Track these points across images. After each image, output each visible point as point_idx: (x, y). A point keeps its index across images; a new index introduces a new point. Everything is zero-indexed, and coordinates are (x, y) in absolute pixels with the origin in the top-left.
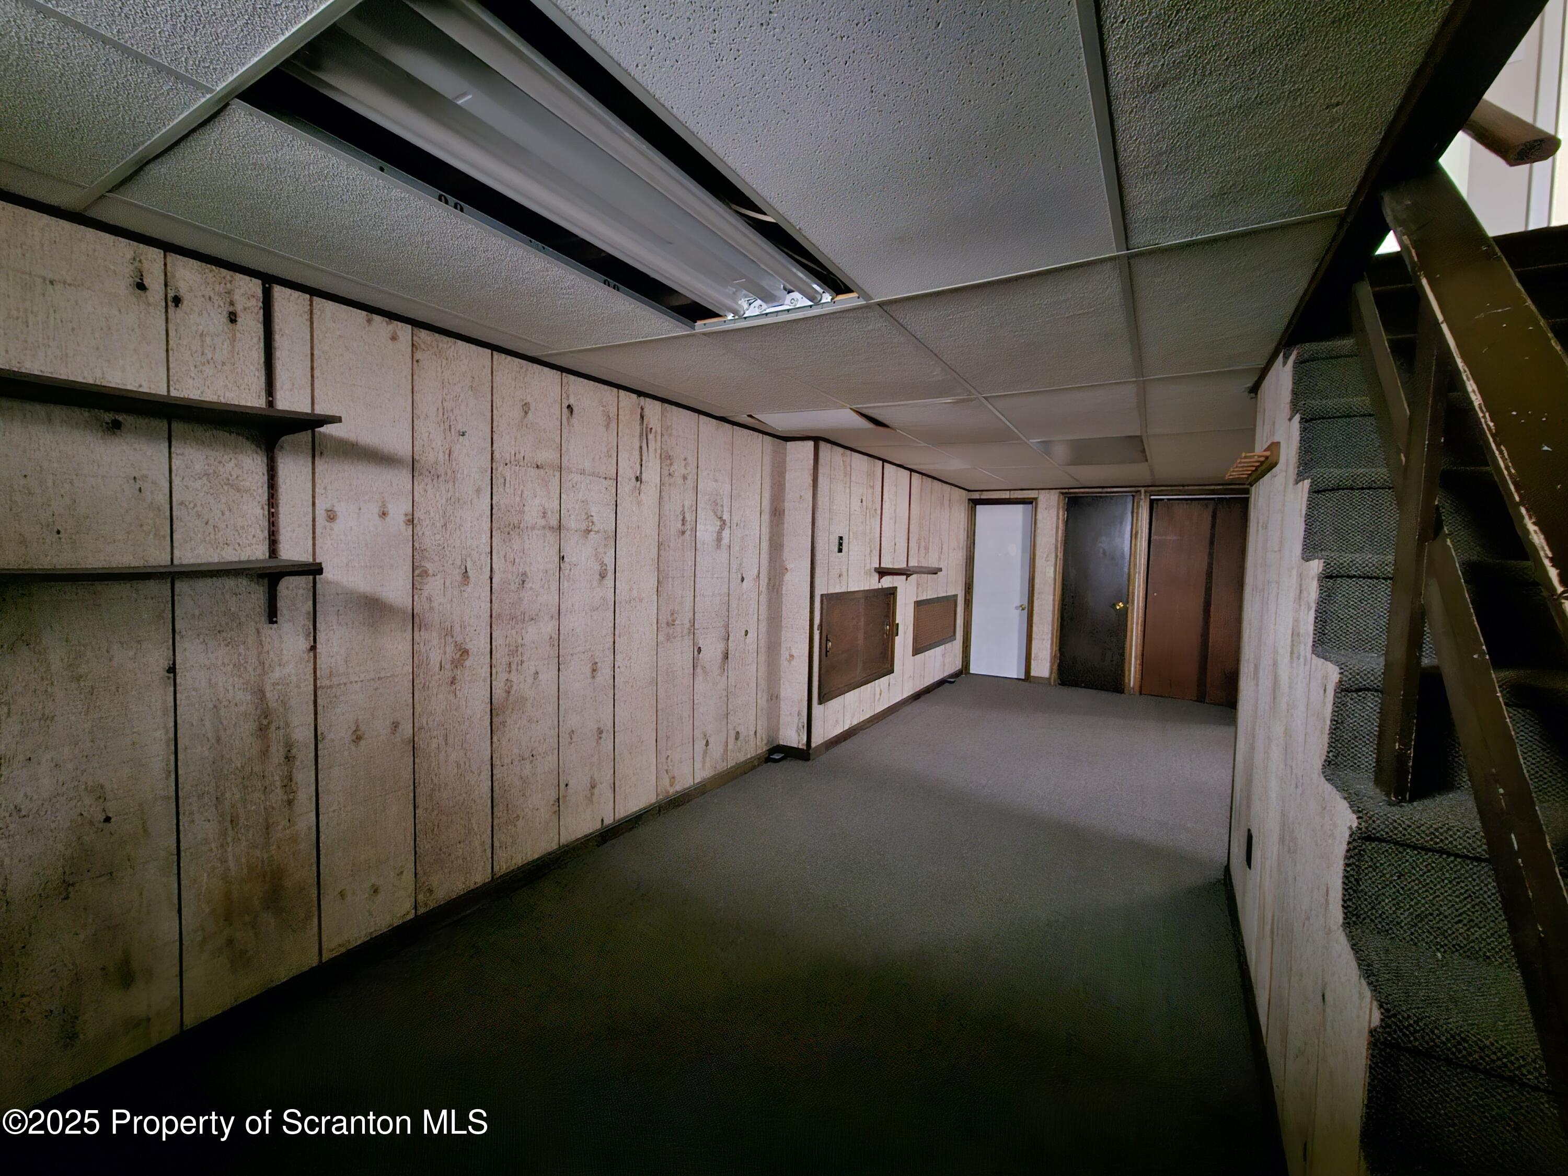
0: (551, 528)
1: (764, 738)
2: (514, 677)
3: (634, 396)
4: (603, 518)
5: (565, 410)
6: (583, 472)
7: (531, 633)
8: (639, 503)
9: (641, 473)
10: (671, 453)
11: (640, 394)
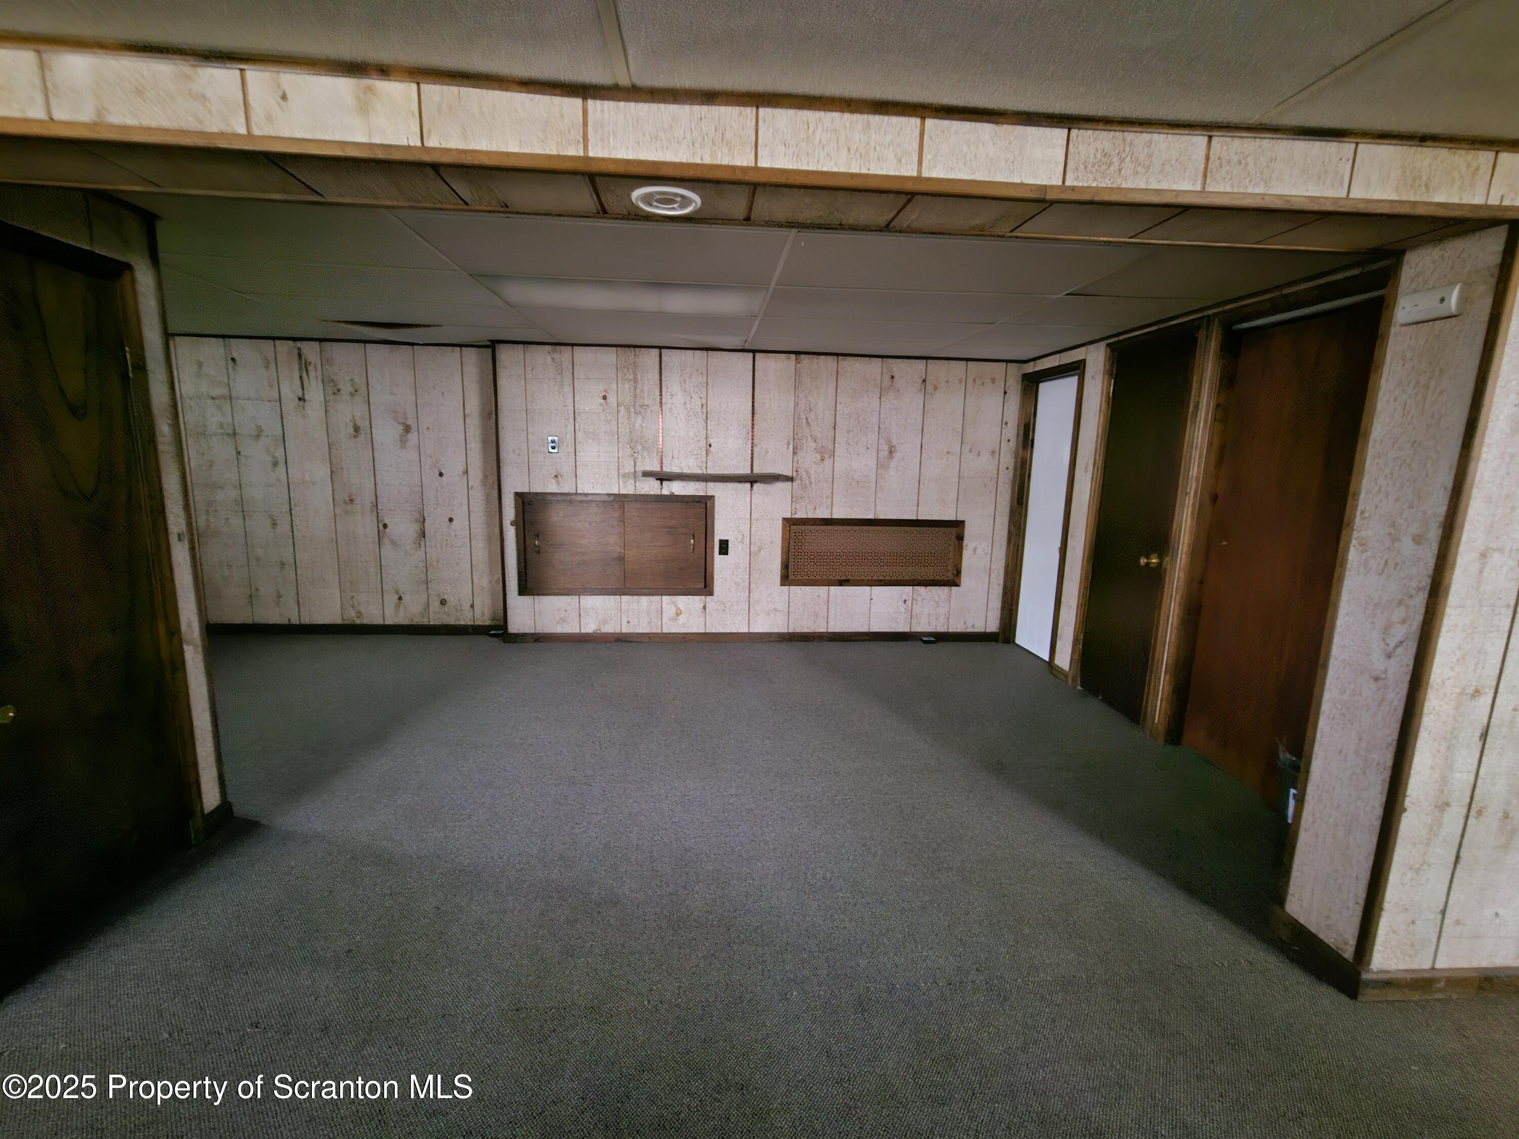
0: (228, 434)
1: (486, 612)
2: (212, 519)
3: (291, 342)
4: (272, 427)
5: (230, 362)
6: (249, 399)
7: (220, 496)
8: (304, 416)
9: (303, 394)
10: (334, 378)
11: (294, 339)
